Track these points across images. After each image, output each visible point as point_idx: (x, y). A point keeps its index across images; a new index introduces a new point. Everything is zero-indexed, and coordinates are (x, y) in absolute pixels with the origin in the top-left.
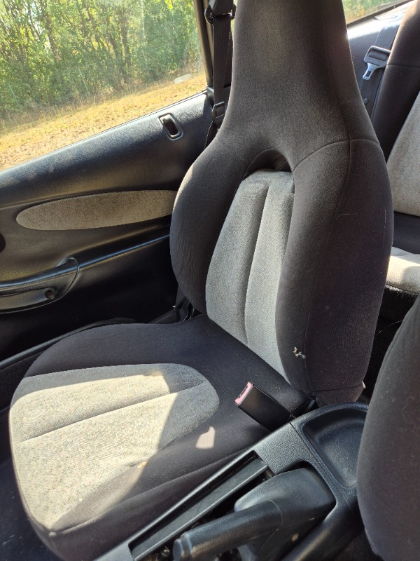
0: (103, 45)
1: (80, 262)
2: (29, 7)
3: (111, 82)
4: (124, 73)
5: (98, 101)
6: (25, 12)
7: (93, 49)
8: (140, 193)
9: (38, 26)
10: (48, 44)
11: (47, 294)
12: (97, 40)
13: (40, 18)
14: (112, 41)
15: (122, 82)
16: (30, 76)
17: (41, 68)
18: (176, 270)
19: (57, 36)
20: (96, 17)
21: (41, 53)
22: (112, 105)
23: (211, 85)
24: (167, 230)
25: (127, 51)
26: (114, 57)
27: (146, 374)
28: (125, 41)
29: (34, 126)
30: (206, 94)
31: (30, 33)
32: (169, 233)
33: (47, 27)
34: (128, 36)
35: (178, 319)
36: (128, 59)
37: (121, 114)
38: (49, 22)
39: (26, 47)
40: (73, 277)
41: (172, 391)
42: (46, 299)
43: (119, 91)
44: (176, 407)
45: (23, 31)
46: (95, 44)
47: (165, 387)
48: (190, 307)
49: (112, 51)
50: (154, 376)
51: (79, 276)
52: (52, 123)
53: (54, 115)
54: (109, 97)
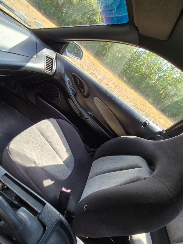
0: (163, 94)
1: (92, 118)
2: (161, 73)
3: (154, 101)
4: (159, 102)
5: (147, 100)
6: (159, 73)
7: (160, 92)
8: (120, 125)
9: (157, 77)
10: (154, 82)
11: (80, 114)
12: (163, 92)
13: (159, 77)
14: (165, 95)
15: (156, 103)
16: (143, 82)
17: (146, 83)
18: (102, 146)
19: (158, 83)
20: (169, 89)
21: (151, 81)
22: (147, 104)
23: (166, 131)
24: (114, 137)
25: (165, 100)
26: (161, 98)
27: (67, 151)
28: (168, 99)
29: (130, 89)
30: (163, 130)
31: (154, 77)
32: (113, 138)
33: (158, 79)
34: (170, 99)
35: (89, 152)
36: (163, 101)
37: (146, 107)
38: (160, 79)
39: (150, 77)
40: (87, 118)
41: (64, 162)
42: (78, 114)
43: (153, 104)
44: (58, 166)
45: (153, 75)
46: (162, 92)
47: (64, 159)
48: (94, 155)
49: (163, 97)
50: (67, 154)
51: (88, 119)
52: (134, 92)
53: (136, 91)
54: (149, 102)
